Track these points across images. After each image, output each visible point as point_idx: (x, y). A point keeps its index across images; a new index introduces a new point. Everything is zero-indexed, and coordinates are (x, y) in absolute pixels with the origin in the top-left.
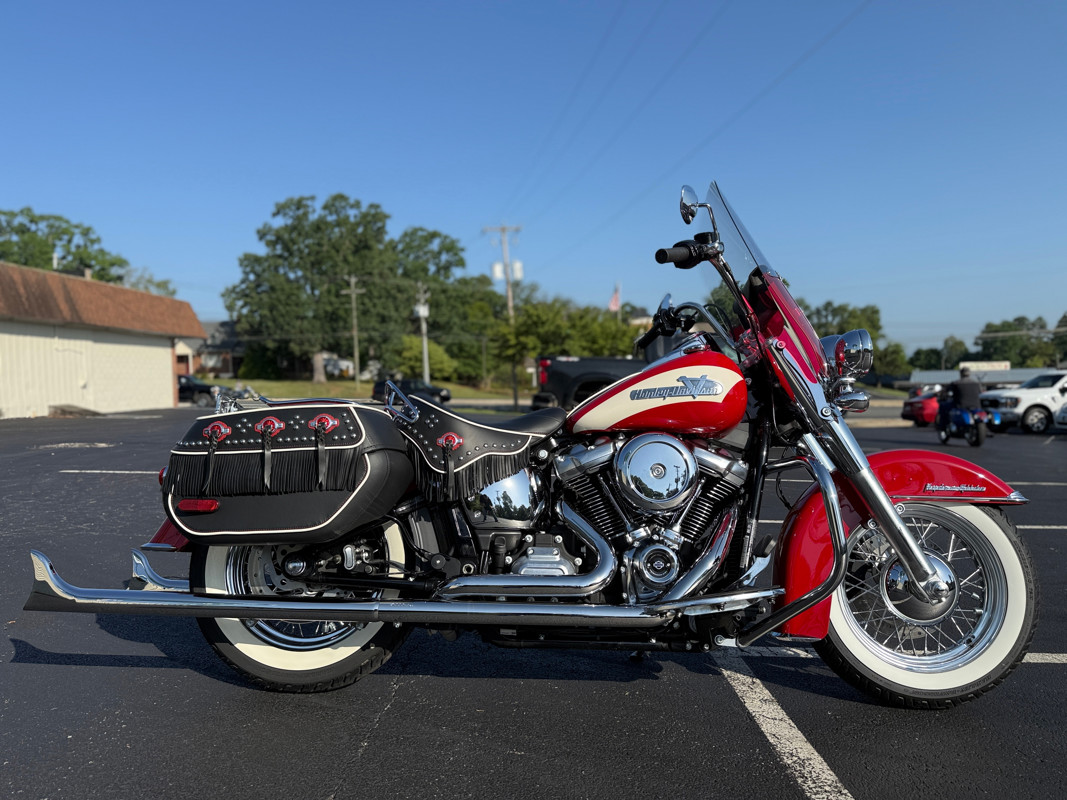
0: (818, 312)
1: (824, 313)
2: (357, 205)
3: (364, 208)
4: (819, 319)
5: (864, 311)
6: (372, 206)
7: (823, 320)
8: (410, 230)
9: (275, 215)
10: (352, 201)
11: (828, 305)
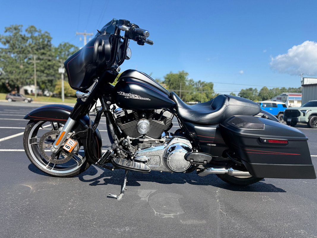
0: (196, 84)
1: (198, 84)
2: (40, 31)
3: (43, 32)
4: (196, 86)
5: (209, 83)
6: (46, 32)
7: (197, 87)
8: (63, 44)
9: (6, 31)
10: (38, 29)
11: (199, 82)
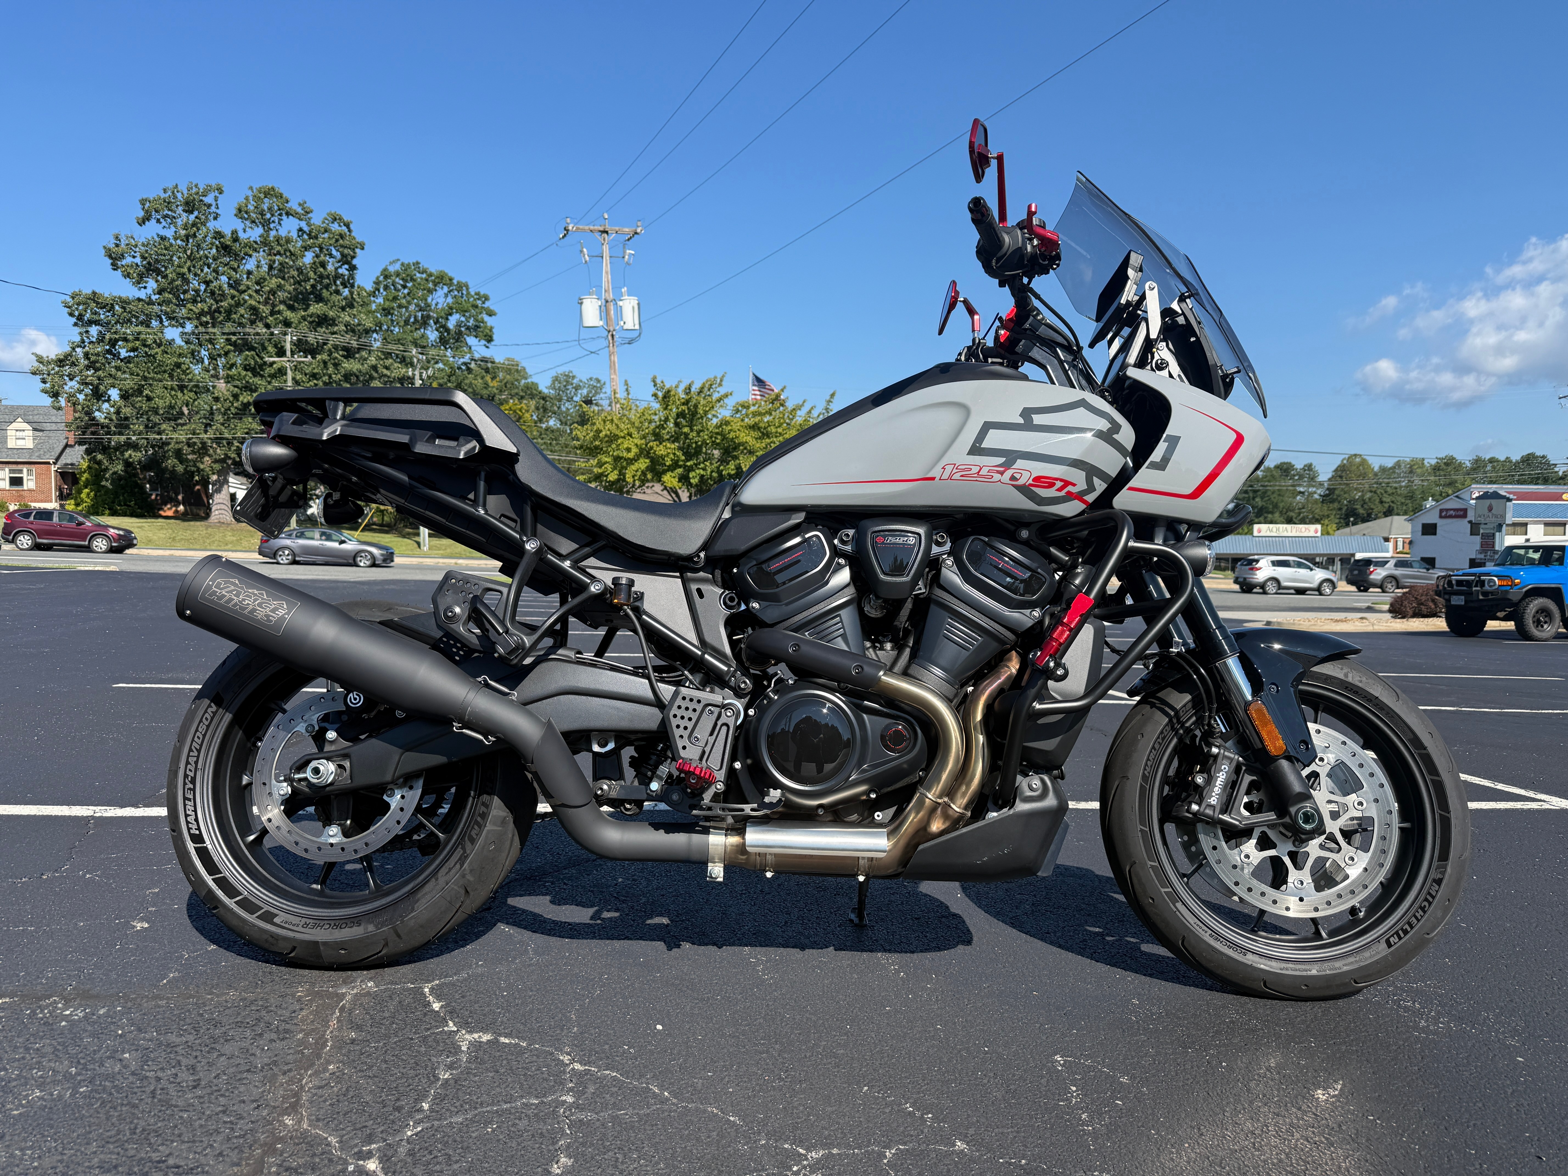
3: (317, 219)
6: (335, 218)
8: (395, 267)
9: (142, 222)
10: (294, 205)
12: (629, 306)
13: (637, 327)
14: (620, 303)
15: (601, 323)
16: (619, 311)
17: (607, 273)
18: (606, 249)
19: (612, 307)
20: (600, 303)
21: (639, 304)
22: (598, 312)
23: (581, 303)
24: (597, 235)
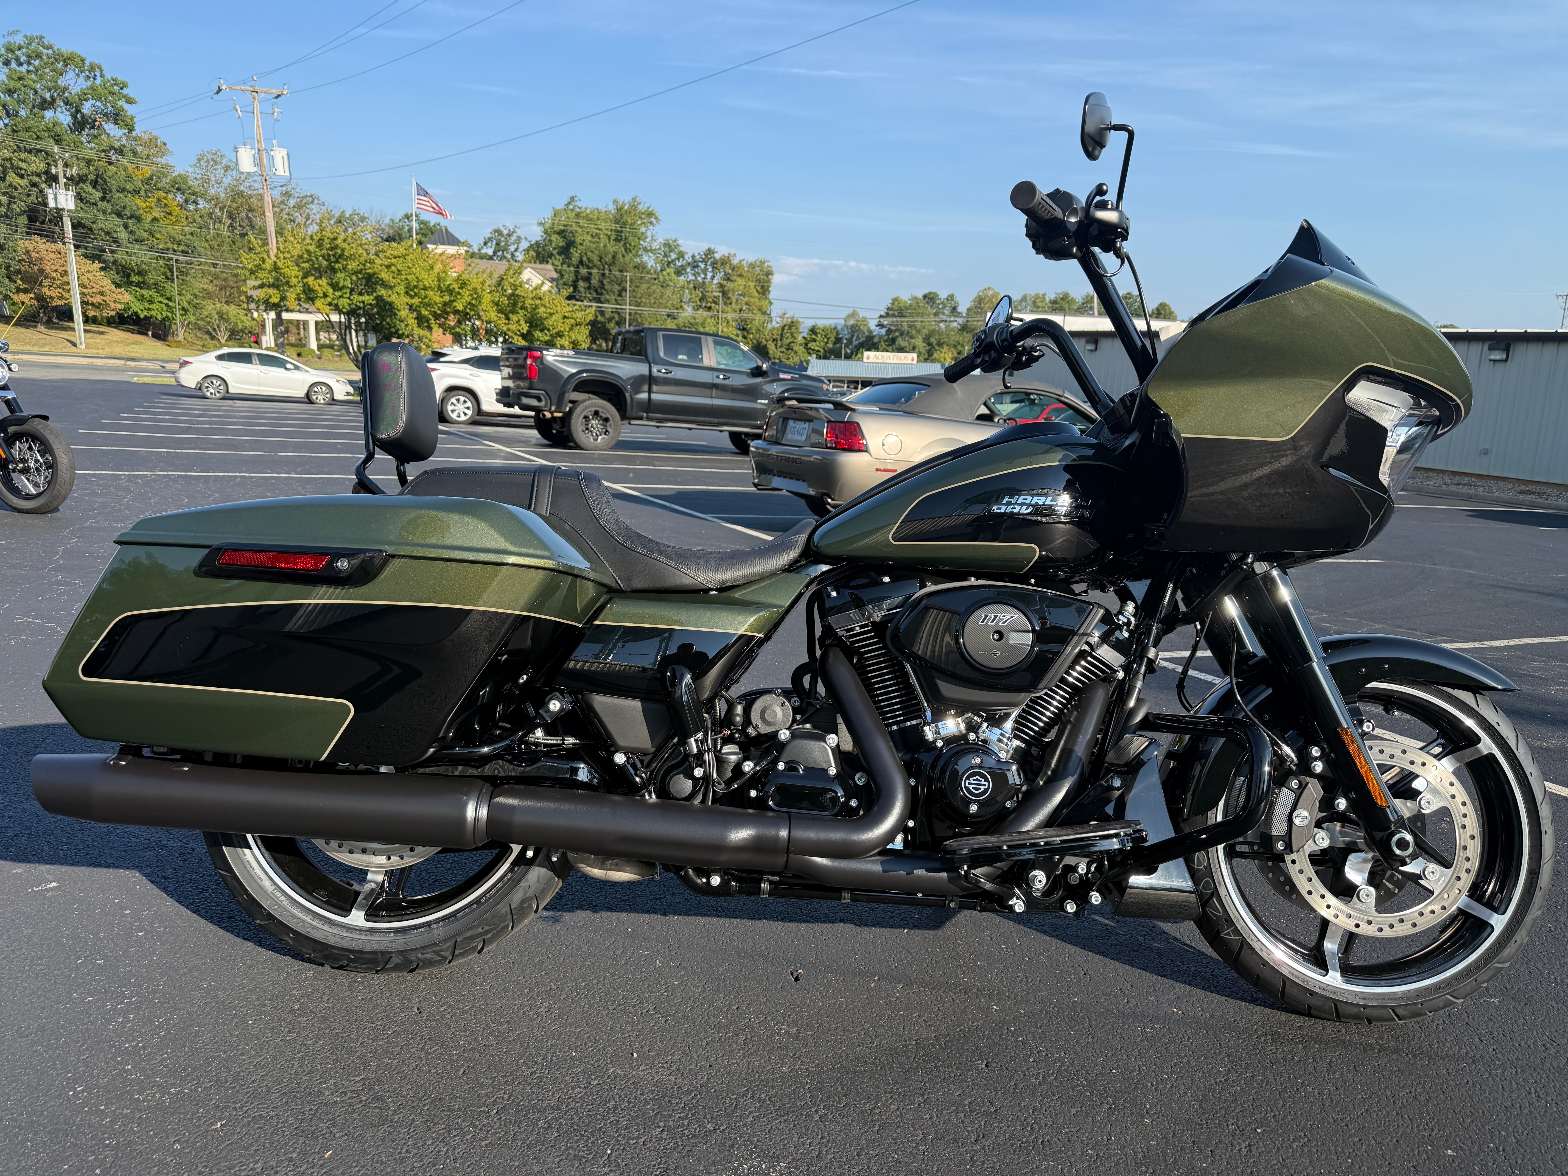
0: (694, 265)
1: (702, 265)
4: (696, 274)
7: (700, 278)
11: (709, 254)
12: (279, 155)
13: (287, 174)
14: (272, 153)
15: (255, 169)
16: (272, 159)
17: (258, 126)
18: (257, 106)
19: (264, 156)
20: (253, 152)
21: (288, 154)
22: (252, 160)
23: (237, 152)
24: (248, 93)
